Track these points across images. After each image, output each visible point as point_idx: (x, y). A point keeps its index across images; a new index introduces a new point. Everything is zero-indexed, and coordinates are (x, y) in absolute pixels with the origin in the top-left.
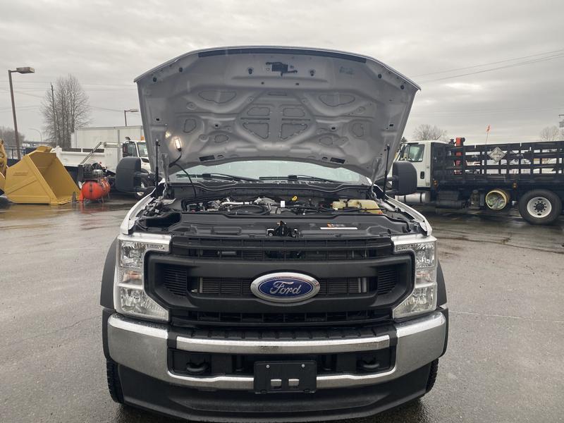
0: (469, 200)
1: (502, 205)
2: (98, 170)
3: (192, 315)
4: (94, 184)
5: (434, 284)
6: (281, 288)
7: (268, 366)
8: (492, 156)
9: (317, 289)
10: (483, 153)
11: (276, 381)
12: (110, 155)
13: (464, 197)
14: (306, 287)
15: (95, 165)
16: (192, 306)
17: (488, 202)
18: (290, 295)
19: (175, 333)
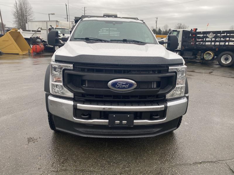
0: (197, 56)
1: (210, 58)
2: (39, 40)
3: (83, 95)
4: (37, 46)
5: (184, 85)
6: (120, 85)
7: (114, 116)
8: (209, 36)
9: (135, 86)
10: (205, 35)
11: (118, 122)
12: (44, 33)
13: (195, 54)
14: (131, 85)
15: (37, 37)
16: (83, 92)
17: (205, 57)
18: (124, 88)
19: (76, 103)
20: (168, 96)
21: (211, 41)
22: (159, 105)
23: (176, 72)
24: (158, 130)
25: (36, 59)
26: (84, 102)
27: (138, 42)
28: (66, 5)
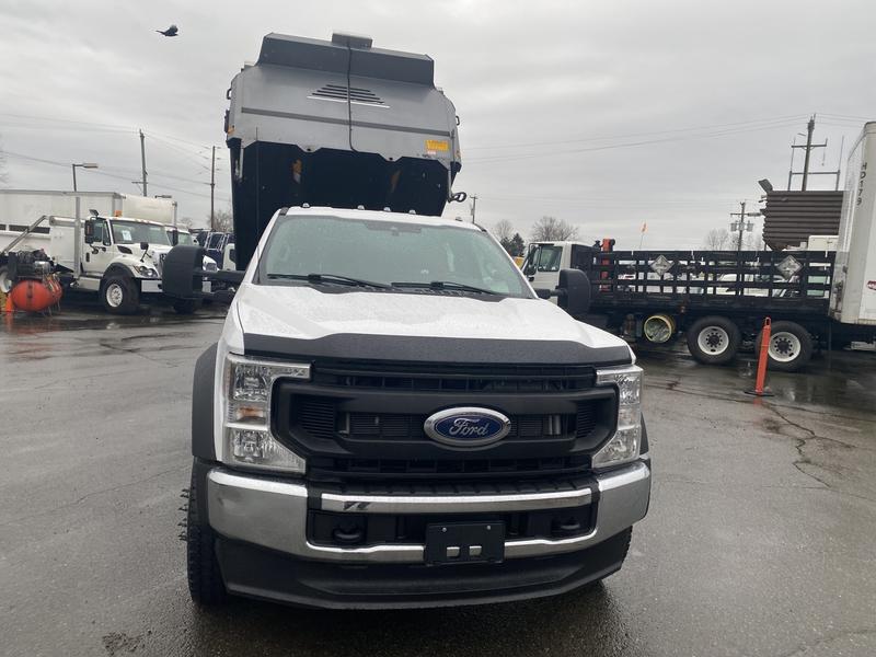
0: (621, 329)
1: (665, 337)
2: (41, 263)
4: (36, 285)
5: (639, 426)
6: (463, 428)
7: (444, 529)
8: (654, 266)
10: (642, 262)
11: (453, 549)
12: (61, 237)
14: (494, 425)
17: (648, 332)
18: (475, 436)
19: (317, 490)
20: (597, 461)
21: (662, 283)
22: (575, 489)
23: (615, 387)
24: (571, 571)
25: (32, 337)
26: (342, 488)
27: (479, 291)
28: (142, 137)
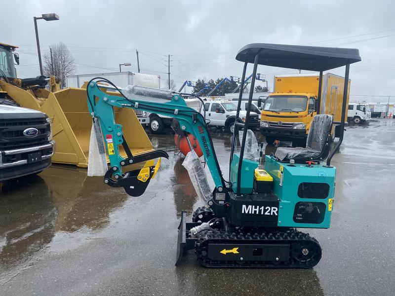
28: (137, 53)
